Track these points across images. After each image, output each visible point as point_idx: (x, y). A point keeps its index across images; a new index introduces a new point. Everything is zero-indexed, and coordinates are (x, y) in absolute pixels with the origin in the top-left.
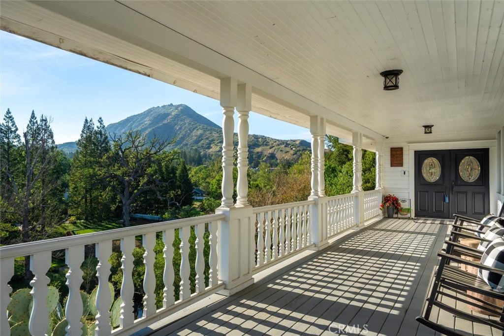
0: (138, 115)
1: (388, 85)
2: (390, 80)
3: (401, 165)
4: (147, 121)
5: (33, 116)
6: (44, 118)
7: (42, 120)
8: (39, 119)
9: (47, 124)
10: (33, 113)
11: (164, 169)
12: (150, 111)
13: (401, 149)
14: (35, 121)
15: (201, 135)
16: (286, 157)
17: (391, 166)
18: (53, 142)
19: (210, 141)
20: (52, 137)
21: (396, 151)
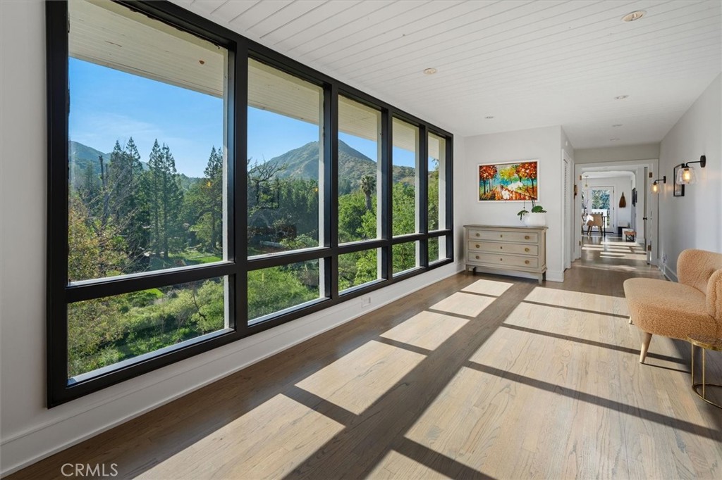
0: (298, 149)
4: (305, 154)
5: (156, 145)
6: (166, 146)
7: (164, 148)
8: (161, 147)
9: (170, 153)
10: (156, 142)
11: (294, 197)
12: (308, 145)
14: (158, 149)
15: (353, 167)
18: (175, 170)
20: (174, 165)
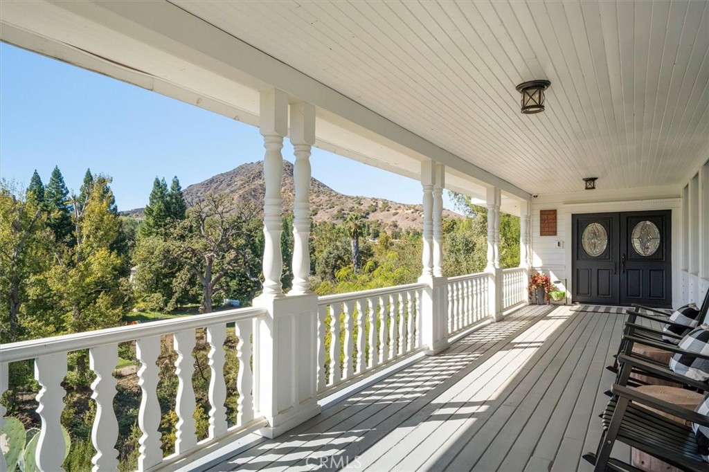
1: (528, 105)
2: (531, 97)
3: (555, 233)
5: (89, 176)
10: (89, 172)
13: (555, 212)
16: (414, 226)
17: (541, 235)
19: (317, 206)
21: (548, 214)
